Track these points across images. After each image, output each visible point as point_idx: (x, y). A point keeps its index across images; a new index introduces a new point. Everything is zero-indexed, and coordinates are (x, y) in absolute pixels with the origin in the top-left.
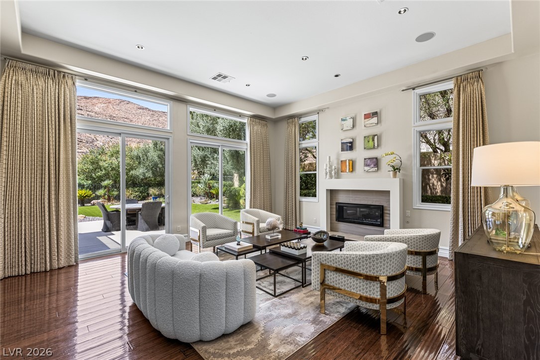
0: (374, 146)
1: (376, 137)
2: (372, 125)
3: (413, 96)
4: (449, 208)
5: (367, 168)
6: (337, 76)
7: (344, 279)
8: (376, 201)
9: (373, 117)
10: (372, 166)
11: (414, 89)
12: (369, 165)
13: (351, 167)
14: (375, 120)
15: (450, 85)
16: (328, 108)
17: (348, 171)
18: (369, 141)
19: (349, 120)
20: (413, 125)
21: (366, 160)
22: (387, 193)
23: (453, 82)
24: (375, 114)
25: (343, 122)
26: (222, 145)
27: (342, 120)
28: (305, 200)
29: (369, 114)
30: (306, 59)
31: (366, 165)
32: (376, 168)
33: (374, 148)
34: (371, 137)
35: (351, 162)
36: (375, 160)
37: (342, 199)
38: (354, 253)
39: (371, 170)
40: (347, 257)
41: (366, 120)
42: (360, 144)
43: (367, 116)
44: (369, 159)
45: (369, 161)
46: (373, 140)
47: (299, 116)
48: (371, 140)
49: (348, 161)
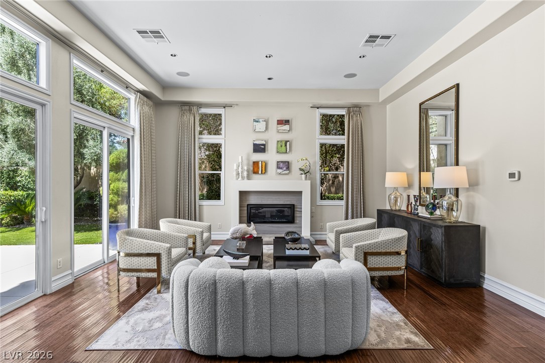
0: (286, 151)
1: (288, 143)
2: (284, 131)
3: (318, 113)
4: (343, 203)
5: (279, 171)
6: (269, 79)
7: (383, 259)
8: (288, 201)
9: (286, 125)
10: (285, 169)
11: (318, 108)
12: (281, 168)
13: (264, 169)
14: (287, 127)
15: (342, 112)
16: (237, 105)
17: (260, 172)
18: (281, 146)
19: (262, 122)
20: (317, 137)
21: (279, 163)
22: (300, 193)
23: (345, 110)
24: (287, 122)
25: (255, 124)
26: (108, 128)
27: (255, 121)
28: (206, 203)
29: (282, 121)
30: (270, 57)
31: (278, 167)
32: (288, 171)
33: (286, 152)
34: (284, 143)
35: (264, 164)
36: (287, 163)
37: (253, 200)
38: (366, 243)
39: (284, 173)
40: (386, 242)
41: (278, 126)
42: (272, 147)
43: (280, 122)
44: (282, 162)
45: (281, 164)
46: (286, 145)
47: (200, 105)
48: (284, 145)
49: (260, 162)
